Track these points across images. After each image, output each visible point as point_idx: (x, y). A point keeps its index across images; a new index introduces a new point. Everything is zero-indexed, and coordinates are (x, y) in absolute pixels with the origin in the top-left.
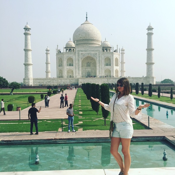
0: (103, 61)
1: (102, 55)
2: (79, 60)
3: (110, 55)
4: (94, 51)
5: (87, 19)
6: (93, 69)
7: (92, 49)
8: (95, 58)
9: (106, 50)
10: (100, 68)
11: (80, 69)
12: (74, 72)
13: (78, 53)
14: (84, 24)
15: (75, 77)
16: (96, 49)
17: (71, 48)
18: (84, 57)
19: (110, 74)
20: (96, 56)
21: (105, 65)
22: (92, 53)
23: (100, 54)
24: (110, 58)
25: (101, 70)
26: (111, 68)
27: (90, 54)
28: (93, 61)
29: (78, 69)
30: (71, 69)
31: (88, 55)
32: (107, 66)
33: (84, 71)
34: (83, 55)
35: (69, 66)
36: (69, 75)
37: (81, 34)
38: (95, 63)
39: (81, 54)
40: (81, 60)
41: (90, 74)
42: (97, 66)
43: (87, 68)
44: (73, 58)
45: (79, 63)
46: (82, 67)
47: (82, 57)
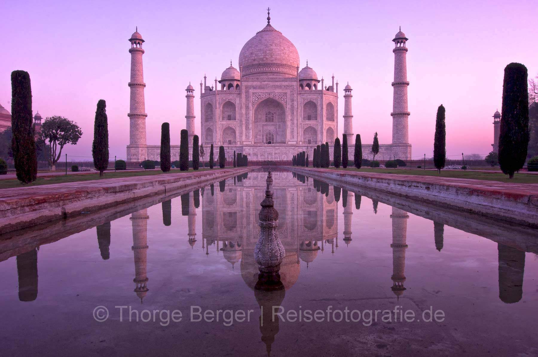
0: (301, 109)
1: (299, 97)
2: (247, 108)
3: (315, 97)
4: (280, 87)
5: (269, 22)
6: (279, 127)
7: (277, 84)
8: (283, 102)
9: (309, 86)
10: (293, 124)
11: (251, 126)
12: (237, 132)
13: (246, 93)
14: (262, 31)
15: (239, 143)
17: (232, 83)
18: (260, 101)
19: (315, 137)
20: (286, 97)
21: (304, 118)
22: (276, 92)
23: (293, 95)
24: (317, 103)
25: (295, 128)
26: (318, 124)
27: (273, 95)
28: (280, 110)
29: (246, 126)
30: (230, 126)
31: (267, 96)
32: (309, 121)
33: (260, 131)
34: (258, 96)
35: (226, 119)
36: (227, 139)
37: (255, 53)
38: (283, 113)
39: (253, 93)
40: (253, 106)
41: (273, 139)
42: (287, 120)
43: (266, 125)
44: (236, 103)
45: (249, 113)
46: (254, 123)
47: (256, 101)
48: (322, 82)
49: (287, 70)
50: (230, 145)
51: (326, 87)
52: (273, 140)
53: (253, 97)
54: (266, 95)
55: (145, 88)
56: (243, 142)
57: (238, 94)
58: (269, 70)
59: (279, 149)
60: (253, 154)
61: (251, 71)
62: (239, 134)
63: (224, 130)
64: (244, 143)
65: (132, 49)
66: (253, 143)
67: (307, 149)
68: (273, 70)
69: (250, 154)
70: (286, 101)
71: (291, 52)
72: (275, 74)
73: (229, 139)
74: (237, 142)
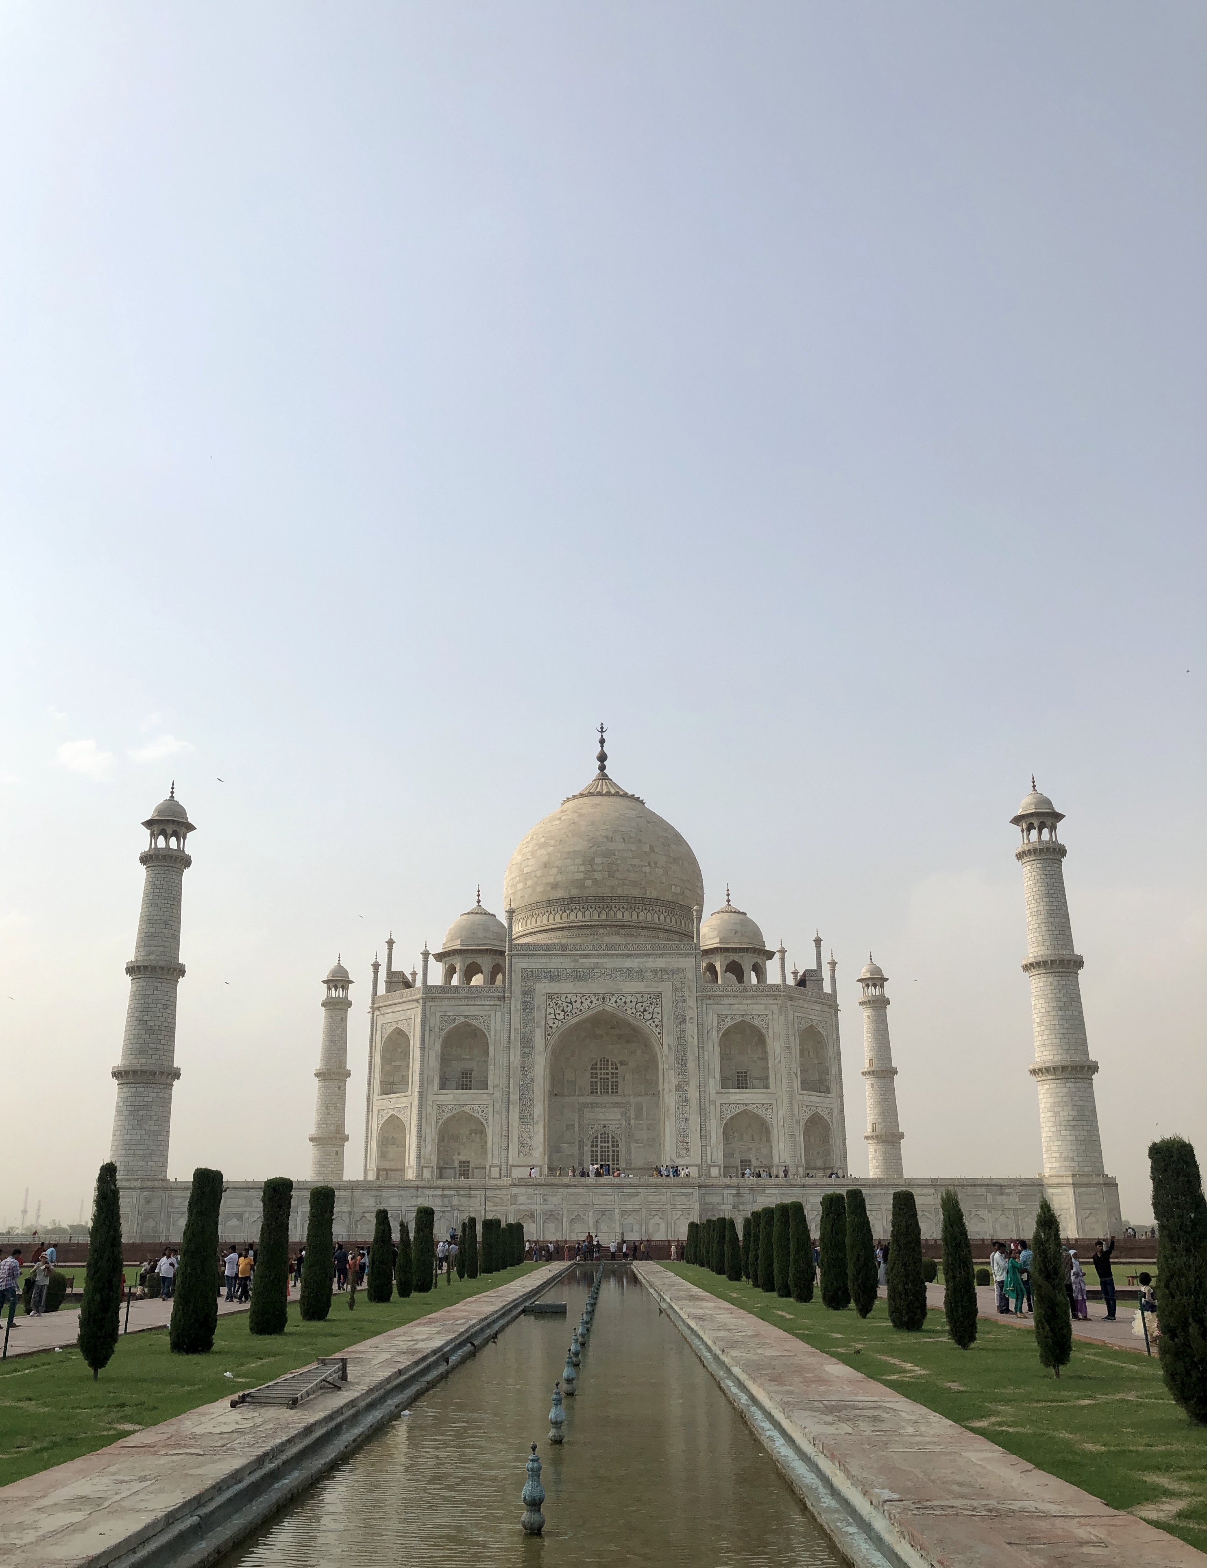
0: (713, 1050)
1: (704, 1008)
2: (527, 1045)
3: (757, 1008)
4: (639, 974)
5: (602, 768)
6: (639, 1115)
7: (628, 963)
8: (649, 1027)
9: (735, 969)
10: (686, 1101)
11: (539, 1110)
12: (489, 1131)
13: (524, 993)
14: (582, 795)
15: (495, 1172)
16: (660, 963)
17: (479, 960)
18: (573, 1021)
19: (764, 1151)
20: (658, 1010)
21: (725, 1083)
22: (625, 990)
23: (684, 1001)
24: (764, 1031)
25: (694, 1119)
26: (774, 1102)
27: (616, 1002)
28: (639, 1052)
29: (521, 1111)
30: (466, 1109)
31: (597, 1006)
32: (741, 1090)
33: (573, 1125)
34: (565, 1005)
35: (454, 1084)
36: (454, 1157)
37: (558, 863)
38: (652, 1064)
39: (550, 996)
40: (546, 1039)
41: (618, 1156)
42: (664, 1090)
43: (593, 1105)
44: (489, 1029)
45: (533, 1065)
46: (550, 1100)
47: (556, 1021)
48: (783, 959)
49: (662, 917)
50: (463, 1181)
51: (795, 973)
52: (616, 1160)
53: (549, 1010)
54: (591, 1002)
55: (180, 980)
56: (509, 1168)
57: (499, 998)
58: (604, 917)
59: (637, 1194)
60: (546, 1214)
61: (545, 922)
62: (497, 1139)
63: (445, 1123)
64: (517, 1173)
65: (151, 853)
66: (546, 1171)
67: (738, 1195)
68: (616, 916)
69: (532, 1216)
70: (661, 1021)
71: (675, 859)
72: (622, 931)
73: (463, 1158)
74: (490, 1166)
